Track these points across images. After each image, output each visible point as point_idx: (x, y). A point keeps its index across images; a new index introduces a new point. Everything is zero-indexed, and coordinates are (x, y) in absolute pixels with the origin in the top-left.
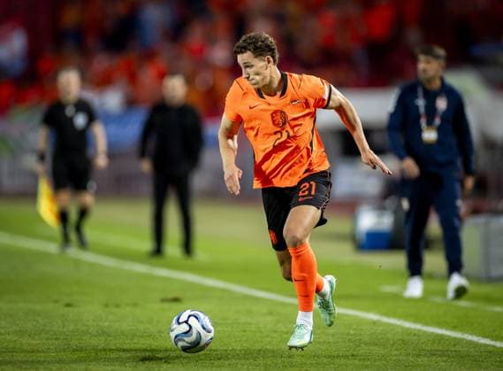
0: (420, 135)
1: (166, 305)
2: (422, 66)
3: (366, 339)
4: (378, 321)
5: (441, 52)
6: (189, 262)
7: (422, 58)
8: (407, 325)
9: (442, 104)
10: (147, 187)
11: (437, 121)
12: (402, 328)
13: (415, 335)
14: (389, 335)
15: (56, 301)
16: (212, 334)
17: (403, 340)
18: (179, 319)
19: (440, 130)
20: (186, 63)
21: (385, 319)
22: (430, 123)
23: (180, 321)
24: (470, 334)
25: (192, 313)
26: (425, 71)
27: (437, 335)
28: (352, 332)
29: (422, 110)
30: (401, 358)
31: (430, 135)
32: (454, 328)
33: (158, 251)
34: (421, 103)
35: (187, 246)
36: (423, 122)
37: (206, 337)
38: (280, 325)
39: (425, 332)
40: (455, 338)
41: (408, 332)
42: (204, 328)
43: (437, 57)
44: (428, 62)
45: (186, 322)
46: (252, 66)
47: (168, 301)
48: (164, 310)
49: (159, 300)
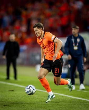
0: (73, 48)
2: (73, 31)
3: (61, 100)
4: (64, 96)
5: (78, 27)
6: (16, 81)
7: (73, 29)
8: (71, 97)
9: (78, 40)
10: (5, 62)
11: (77, 44)
12: (70, 98)
13: (73, 99)
14: (66, 100)
16: (35, 91)
17: (70, 101)
18: (27, 88)
19: (78, 47)
20: (15, 31)
21: (65, 95)
22: (76, 45)
23: (28, 88)
24: (87, 99)
25: (30, 86)
26: (74, 32)
27: (79, 99)
28: (57, 99)
29: (73, 42)
30: (70, 105)
31: (76, 48)
32: (83, 98)
33: (8, 78)
34: (73, 40)
35: (15, 77)
36: (74, 45)
37: (34, 91)
38: (39, 97)
39: (76, 99)
40: (83, 100)
41: (71, 99)
42: (33, 89)
43: (77, 29)
44: (75, 30)
45: (29, 88)
46: (37, 31)
47: (10, 91)
48: (9, 93)
49: (8, 91)
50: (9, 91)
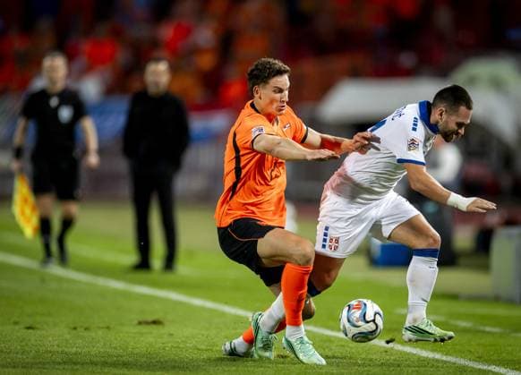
15: (16, 323)
47: (147, 323)
48: (142, 334)
49: (136, 322)
50: (140, 323)
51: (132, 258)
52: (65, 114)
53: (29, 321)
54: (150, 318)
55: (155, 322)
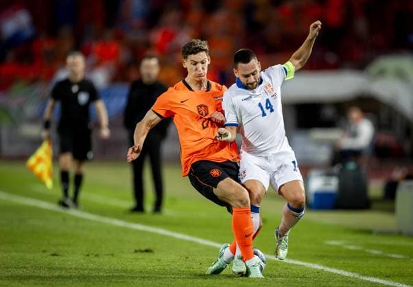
1: (140, 256)
4: (322, 270)
13: (353, 283)
14: (330, 283)
15: (44, 252)
47: (141, 251)
48: (137, 260)
49: (133, 251)
50: (136, 251)
51: (130, 203)
52: (83, 98)
53: (54, 250)
54: (143, 248)
55: (147, 251)
